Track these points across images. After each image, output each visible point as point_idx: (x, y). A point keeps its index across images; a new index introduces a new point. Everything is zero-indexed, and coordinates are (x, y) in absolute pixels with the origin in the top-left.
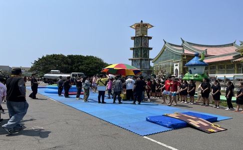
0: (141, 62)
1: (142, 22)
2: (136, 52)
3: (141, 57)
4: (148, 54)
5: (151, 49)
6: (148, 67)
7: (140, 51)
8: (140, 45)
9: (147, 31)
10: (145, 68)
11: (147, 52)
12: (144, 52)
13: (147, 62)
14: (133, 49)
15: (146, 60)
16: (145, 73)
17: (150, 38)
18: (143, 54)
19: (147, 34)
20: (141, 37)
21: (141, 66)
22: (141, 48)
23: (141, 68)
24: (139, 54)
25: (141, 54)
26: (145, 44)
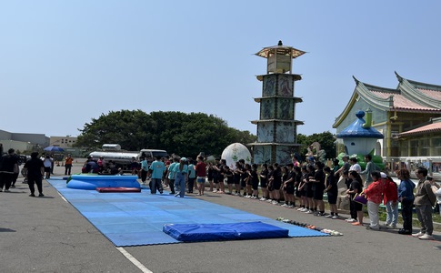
0: (275, 128)
1: (280, 43)
2: (266, 106)
3: (276, 118)
4: (290, 111)
5: (300, 100)
6: (291, 139)
7: (273, 105)
8: (274, 92)
9: (290, 63)
10: (285, 140)
11: (289, 106)
12: (282, 107)
13: (290, 128)
14: (260, 100)
15: (285, 124)
16: (284, 151)
17: (297, 77)
18: (279, 110)
19: (290, 70)
20: (277, 75)
21: (275, 138)
22: (276, 98)
23: (275, 141)
24: (272, 111)
25: (276, 111)
26: (285, 90)
